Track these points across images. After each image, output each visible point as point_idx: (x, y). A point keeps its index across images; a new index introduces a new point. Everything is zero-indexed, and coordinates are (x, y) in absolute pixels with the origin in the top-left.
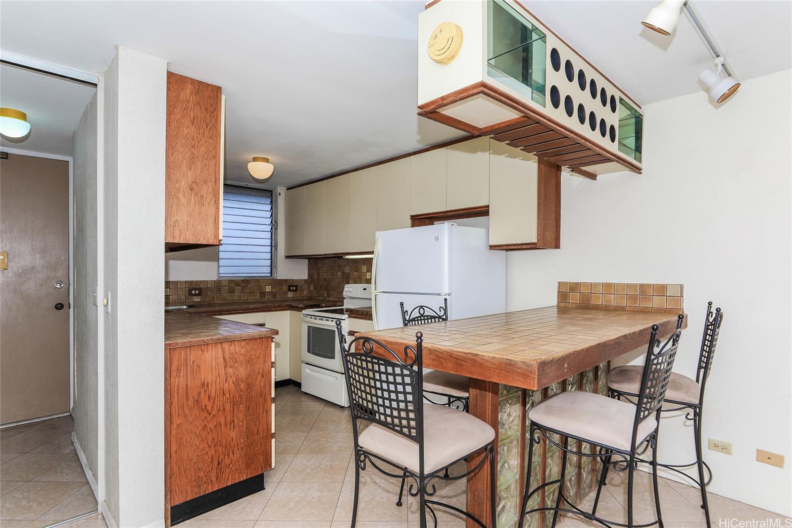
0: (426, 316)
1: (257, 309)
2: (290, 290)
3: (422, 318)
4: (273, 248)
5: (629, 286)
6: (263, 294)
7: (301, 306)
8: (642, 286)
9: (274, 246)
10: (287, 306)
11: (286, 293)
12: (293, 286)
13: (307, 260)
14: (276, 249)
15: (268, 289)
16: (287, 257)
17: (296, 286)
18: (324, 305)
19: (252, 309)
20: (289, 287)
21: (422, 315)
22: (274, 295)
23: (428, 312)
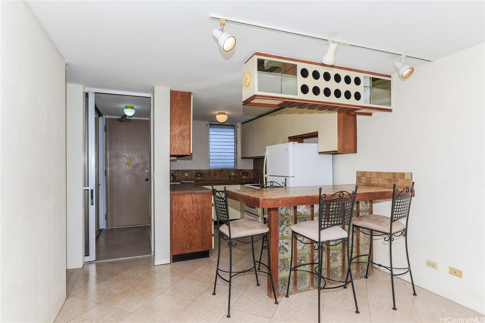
0: (274, 186)
1: (224, 183)
2: (244, 175)
3: (272, 187)
4: (236, 154)
5: (389, 174)
6: (230, 177)
7: (244, 182)
8: (394, 173)
9: (236, 153)
10: (238, 182)
11: (242, 176)
12: (245, 173)
13: (253, 160)
14: (237, 154)
15: (233, 174)
16: (242, 158)
17: (247, 173)
18: (255, 182)
19: (222, 183)
20: (244, 173)
21: (272, 186)
22: (236, 177)
23: (275, 184)
